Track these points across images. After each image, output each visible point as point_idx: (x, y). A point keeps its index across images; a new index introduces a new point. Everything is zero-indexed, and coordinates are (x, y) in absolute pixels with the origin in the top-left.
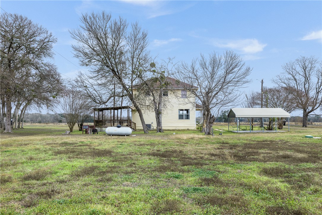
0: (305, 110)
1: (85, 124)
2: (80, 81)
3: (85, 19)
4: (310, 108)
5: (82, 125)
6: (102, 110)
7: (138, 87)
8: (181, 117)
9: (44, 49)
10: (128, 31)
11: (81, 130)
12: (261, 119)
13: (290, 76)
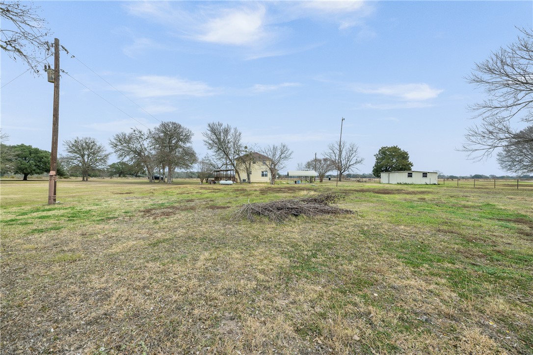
0: (340, 172)
1: (209, 179)
2: (207, 157)
3: (209, 125)
4: (342, 171)
5: (207, 180)
6: (219, 171)
7: (238, 159)
8: (263, 175)
9: (187, 138)
10: (232, 131)
11: (207, 182)
12: (306, 177)
13: (332, 151)
